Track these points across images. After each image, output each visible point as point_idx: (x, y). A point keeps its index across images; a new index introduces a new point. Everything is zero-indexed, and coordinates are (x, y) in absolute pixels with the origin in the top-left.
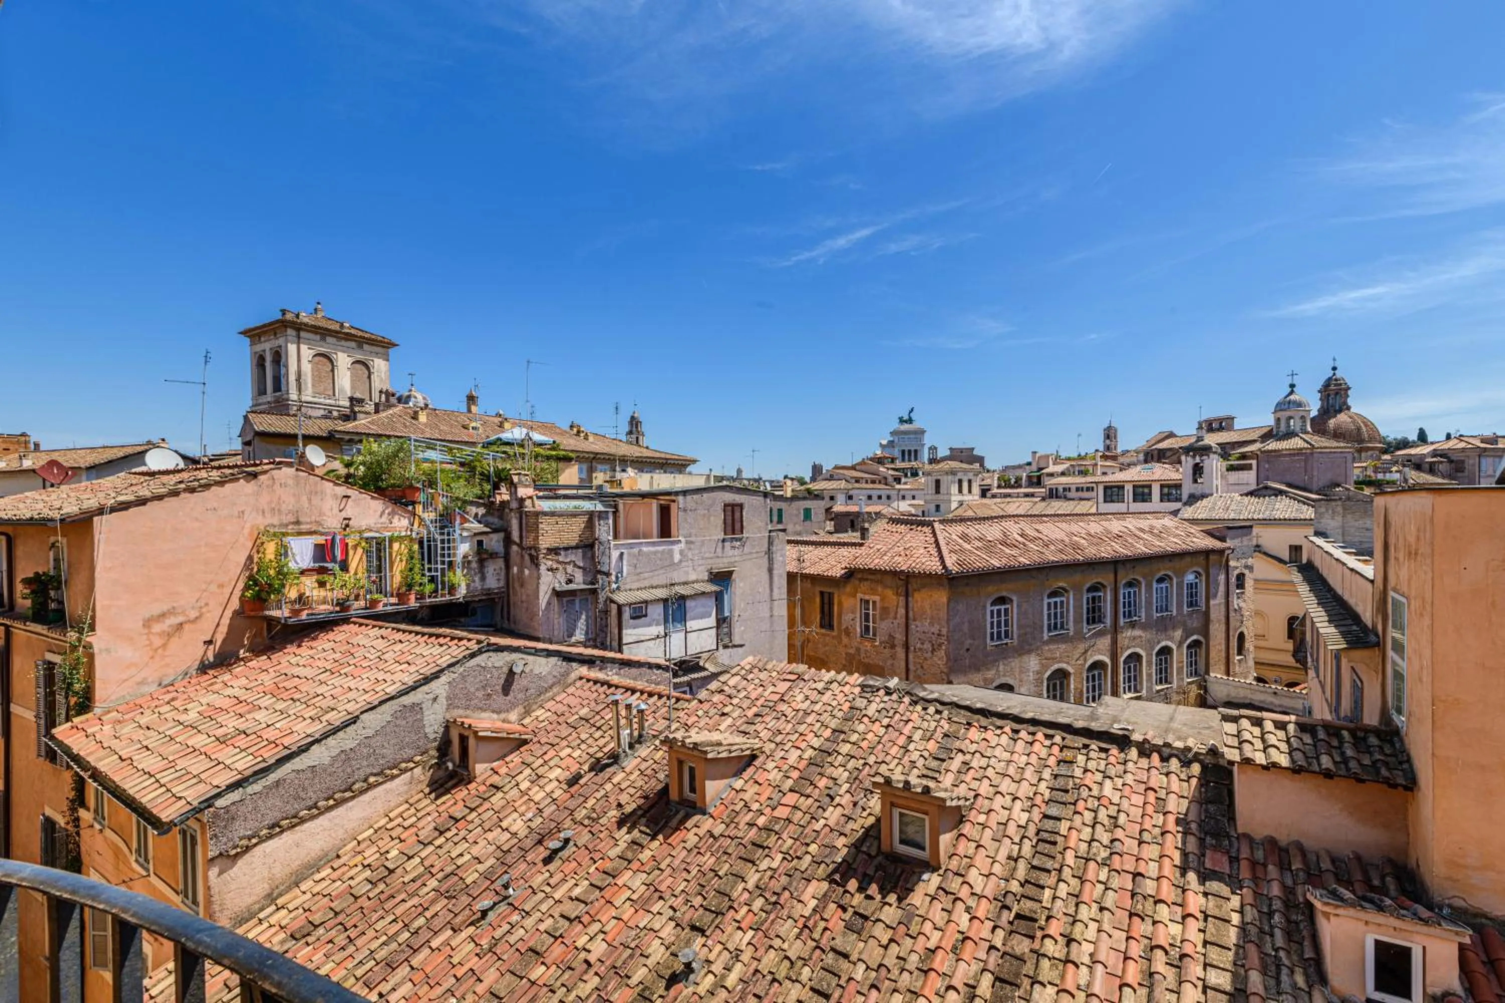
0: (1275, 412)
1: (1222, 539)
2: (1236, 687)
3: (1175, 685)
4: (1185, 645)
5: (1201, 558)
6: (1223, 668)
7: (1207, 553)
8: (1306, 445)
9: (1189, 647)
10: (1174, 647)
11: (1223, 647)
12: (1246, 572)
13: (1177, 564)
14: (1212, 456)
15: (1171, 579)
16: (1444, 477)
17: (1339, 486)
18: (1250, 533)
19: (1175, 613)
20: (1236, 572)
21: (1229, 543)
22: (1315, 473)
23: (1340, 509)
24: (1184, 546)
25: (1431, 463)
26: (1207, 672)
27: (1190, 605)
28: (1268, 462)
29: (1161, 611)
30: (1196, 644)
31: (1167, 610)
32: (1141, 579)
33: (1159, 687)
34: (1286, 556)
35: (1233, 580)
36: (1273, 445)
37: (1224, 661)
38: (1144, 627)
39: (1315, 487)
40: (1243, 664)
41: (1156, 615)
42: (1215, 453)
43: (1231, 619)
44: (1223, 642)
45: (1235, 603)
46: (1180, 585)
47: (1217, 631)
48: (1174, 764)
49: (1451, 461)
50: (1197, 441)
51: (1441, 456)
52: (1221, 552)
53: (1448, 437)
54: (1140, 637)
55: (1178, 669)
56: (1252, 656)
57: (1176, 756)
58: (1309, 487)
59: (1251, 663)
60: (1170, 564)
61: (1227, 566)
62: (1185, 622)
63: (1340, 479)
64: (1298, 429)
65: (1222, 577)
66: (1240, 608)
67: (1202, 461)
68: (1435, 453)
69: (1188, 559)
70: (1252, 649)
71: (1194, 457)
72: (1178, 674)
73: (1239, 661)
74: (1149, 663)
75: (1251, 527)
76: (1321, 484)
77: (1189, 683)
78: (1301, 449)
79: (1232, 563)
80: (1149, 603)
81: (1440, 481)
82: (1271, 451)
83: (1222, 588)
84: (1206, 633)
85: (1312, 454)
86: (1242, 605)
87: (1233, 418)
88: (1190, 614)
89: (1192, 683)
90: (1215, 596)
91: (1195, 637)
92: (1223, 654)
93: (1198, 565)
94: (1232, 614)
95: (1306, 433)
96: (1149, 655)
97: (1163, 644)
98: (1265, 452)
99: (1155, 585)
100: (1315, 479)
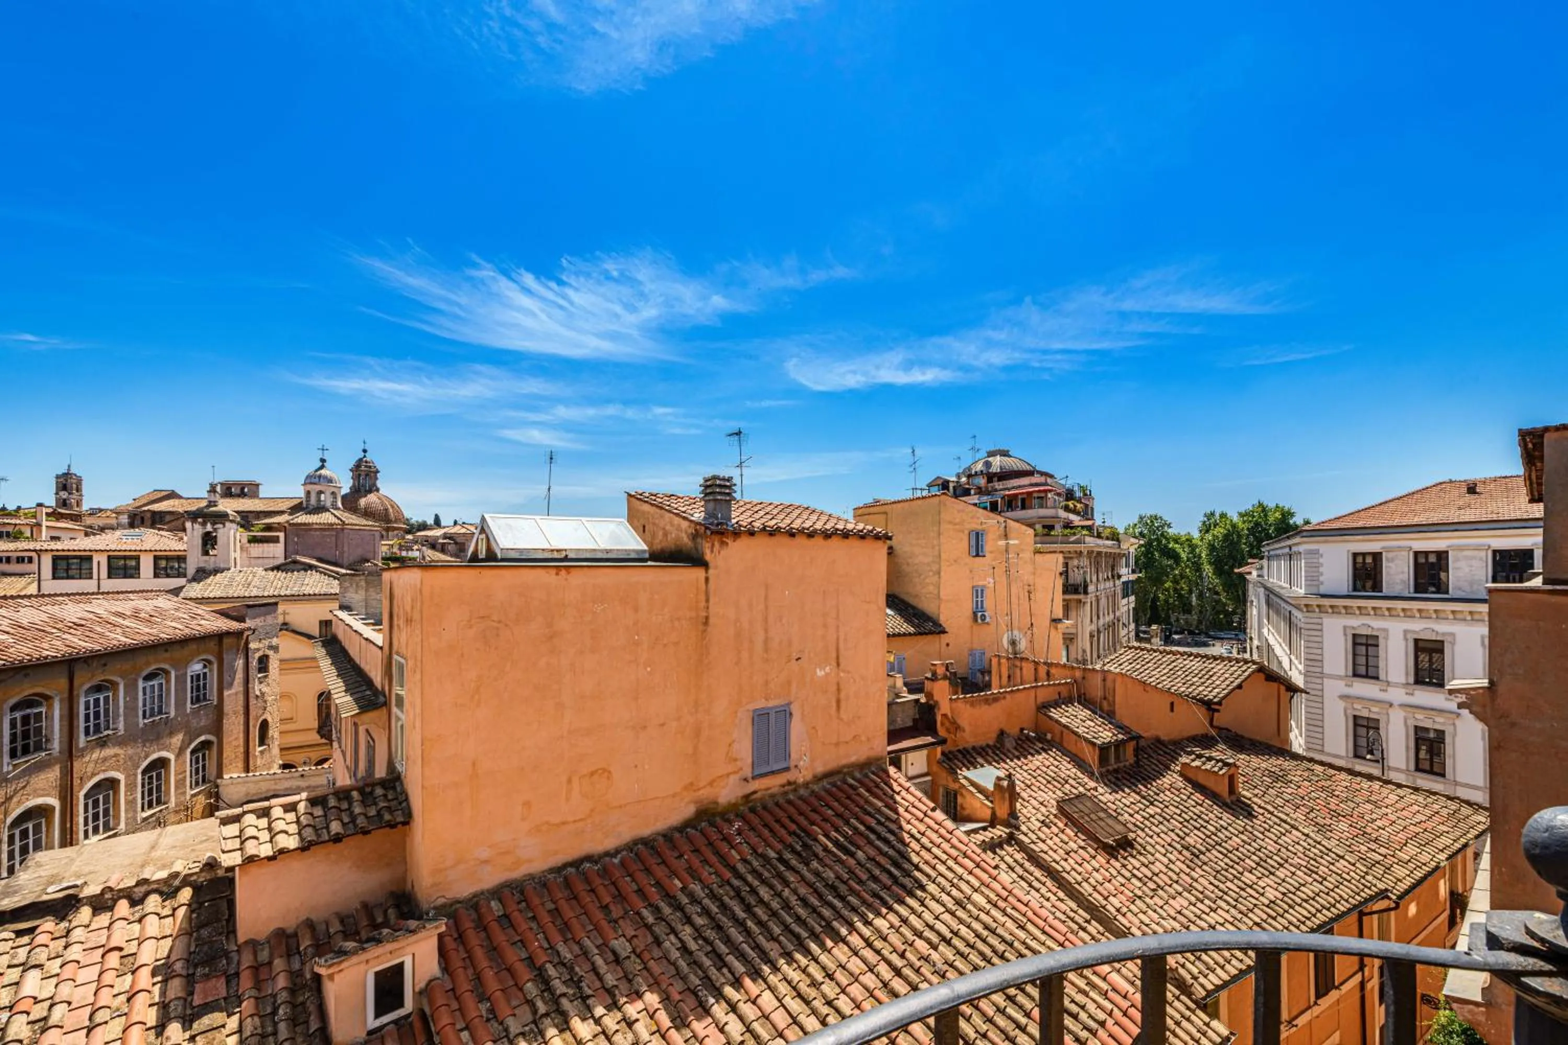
0: (305, 484)
1: (241, 619)
2: (256, 782)
3: (172, 804)
4: (189, 750)
5: (212, 644)
6: (241, 765)
7: (220, 637)
8: (337, 521)
9: (193, 752)
10: (172, 757)
11: (241, 741)
12: (270, 653)
13: (177, 653)
14: (227, 524)
15: (167, 673)
16: (451, 556)
17: (368, 561)
18: (275, 611)
19: (172, 714)
20: (257, 655)
21: (249, 623)
22: (346, 549)
23: (363, 583)
24: (187, 631)
25: (443, 544)
26: (220, 775)
27: (196, 700)
28: (298, 536)
29: (152, 715)
30: (206, 745)
31: (160, 712)
32: (118, 679)
33: (145, 815)
34: (316, 631)
35: (254, 663)
36: (302, 518)
37: (241, 756)
38: (122, 742)
39: (346, 562)
40: (267, 755)
41: (141, 722)
42: (232, 521)
43: (251, 708)
44: (241, 735)
45: (257, 688)
46: (181, 680)
47: (233, 726)
48: (153, 902)
49: (456, 543)
50: (208, 506)
51: (450, 538)
52: (239, 634)
53: (455, 523)
54: (116, 755)
55: (177, 782)
56: (277, 743)
57: (155, 891)
58: (340, 561)
59: (276, 751)
60: (167, 655)
61: (247, 649)
62: (188, 721)
63: (370, 555)
64: (328, 504)
65: (240, 663)
66: (263, 694)
67: (215, 530)
68: (445, 536)
69: (193, 646)
70: (276, 735)
71: (204, 524)
72: (177, 788)
73: (262, 752)
74: (131, 787)
75: (276, 604)
76: (351, 559)
77: (193, 796)
78: (332, 525)
79: (252, 646)
80: (131, 709)
81: (449, 558)
82: (301, 524)
83: (240, 675)
84: (217, 728)
85: (343, 529)
86: (265, 689)
87: (258, 485)
88: (195, 712)
89: (199, 793)
90: (231, 685)
91: (202, 738)
92: (242, 749)
93: (206, 651)
94: (252, 701)
95: (338, 509)
96: (131, 777)
97: (155, 756)
98: (294, 524)
99: (141, 684)
100: (346, 555)
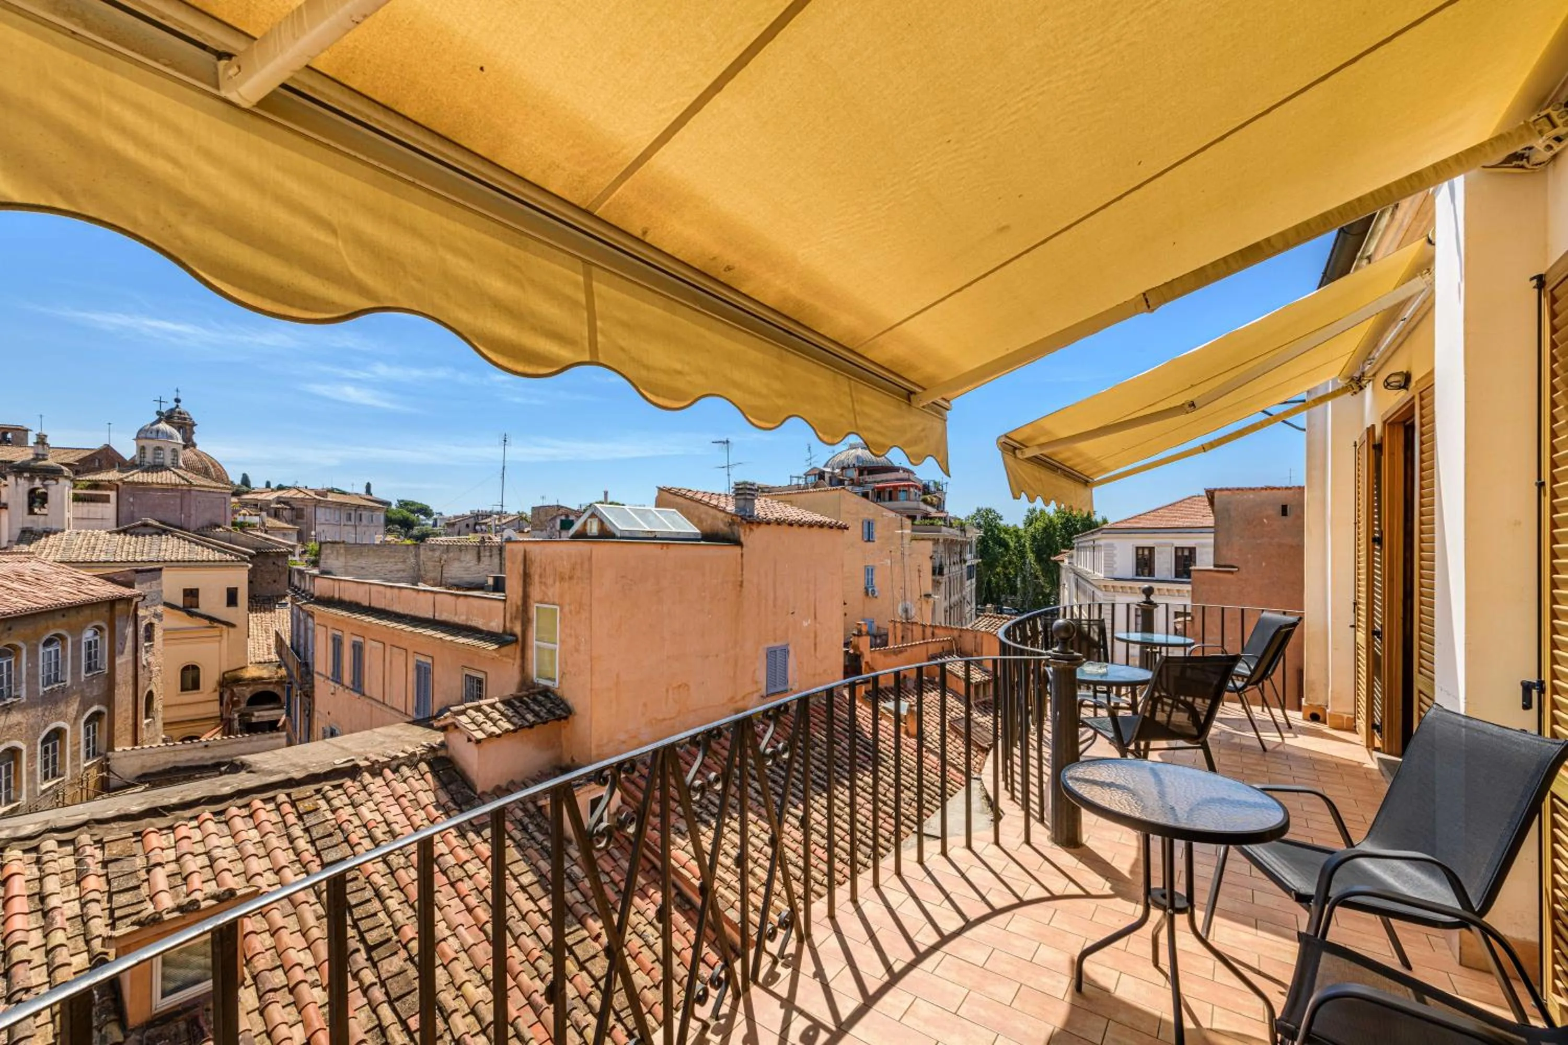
1: (130, 585)
2: (143, 756)
3: (67, 777)
4: (83, 721)
5: (104, 611)
6: (129, 737)
7: (112, 603)
8: (182, 482)
9: (86, 722)
10: (68, 727)
11: (130, 713)
12: (155, 621)
13: (73, 619)
14: (61, 481)
15: (63, 639)
16: (286, 522)
17: (219, 527)
18: (160, 577)
19: (68, 683)
20: (144, 623)
21: (137, 590)
22: (193, 512)
24: (78, 597)
25: (276, 510)
26: (110, 748)
27: (89, 668)
28: (133, 495)
29: (53, 683)
30: (98, 715)
31: (56, 681)
32: (21, 644)
33: (45, 786)
34: (179, 601)
35: (142, 632)
36: (138, 477)
37: (130, 728)
38: (24, 709)
39: (193, 526)
40: (152, 728)
41: (42, 690)
42: (67, 477)
43: (140, 678)
44: (130, 707)
45: (144, 657)
46: (76, 646)
47: (123, 695)
49: (292, 509)
50: (34, 460)
51: (284, 503)
52: (128, 600)
53: (283, 486)
54: (21, 724)
55: (72, 753)
56: (160, 716)
58: (186, 526)
59: (159, 724)
60: (64, 620)
61: (134, 616)
62: (82, 691)
63: (219, 520)
64: (168, 462)
65: (130, 630)
66: (149, 664)
67: (45, 486)
68: (279, 500)
69: (87, 612)
70: (160, 707)
71: (31, 479)
72: (71, 760)
73: (148, 725)
74: (31, 757)
75: (160, 569)
76: (199, 524)
77: (87, 768)
78: (176, 485)
79: (141, 613)
80: (32, 675)
81: (286, 525)
82: (138, 483)
83: (129, 644)
84: (109, 698)
85: (189, 491)
86: (151, 659)
88: (89, 681)
89: (92, 766)
90: (122, 653)
91: (94, 709)
92: (130, 721)
94: (140, 671)
95: (181, 468)
96: (32, 746)
97: (52, 725)
98: (129, 483)
99: (41, 650)
100: (193, 518)
